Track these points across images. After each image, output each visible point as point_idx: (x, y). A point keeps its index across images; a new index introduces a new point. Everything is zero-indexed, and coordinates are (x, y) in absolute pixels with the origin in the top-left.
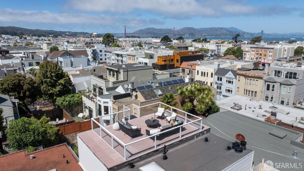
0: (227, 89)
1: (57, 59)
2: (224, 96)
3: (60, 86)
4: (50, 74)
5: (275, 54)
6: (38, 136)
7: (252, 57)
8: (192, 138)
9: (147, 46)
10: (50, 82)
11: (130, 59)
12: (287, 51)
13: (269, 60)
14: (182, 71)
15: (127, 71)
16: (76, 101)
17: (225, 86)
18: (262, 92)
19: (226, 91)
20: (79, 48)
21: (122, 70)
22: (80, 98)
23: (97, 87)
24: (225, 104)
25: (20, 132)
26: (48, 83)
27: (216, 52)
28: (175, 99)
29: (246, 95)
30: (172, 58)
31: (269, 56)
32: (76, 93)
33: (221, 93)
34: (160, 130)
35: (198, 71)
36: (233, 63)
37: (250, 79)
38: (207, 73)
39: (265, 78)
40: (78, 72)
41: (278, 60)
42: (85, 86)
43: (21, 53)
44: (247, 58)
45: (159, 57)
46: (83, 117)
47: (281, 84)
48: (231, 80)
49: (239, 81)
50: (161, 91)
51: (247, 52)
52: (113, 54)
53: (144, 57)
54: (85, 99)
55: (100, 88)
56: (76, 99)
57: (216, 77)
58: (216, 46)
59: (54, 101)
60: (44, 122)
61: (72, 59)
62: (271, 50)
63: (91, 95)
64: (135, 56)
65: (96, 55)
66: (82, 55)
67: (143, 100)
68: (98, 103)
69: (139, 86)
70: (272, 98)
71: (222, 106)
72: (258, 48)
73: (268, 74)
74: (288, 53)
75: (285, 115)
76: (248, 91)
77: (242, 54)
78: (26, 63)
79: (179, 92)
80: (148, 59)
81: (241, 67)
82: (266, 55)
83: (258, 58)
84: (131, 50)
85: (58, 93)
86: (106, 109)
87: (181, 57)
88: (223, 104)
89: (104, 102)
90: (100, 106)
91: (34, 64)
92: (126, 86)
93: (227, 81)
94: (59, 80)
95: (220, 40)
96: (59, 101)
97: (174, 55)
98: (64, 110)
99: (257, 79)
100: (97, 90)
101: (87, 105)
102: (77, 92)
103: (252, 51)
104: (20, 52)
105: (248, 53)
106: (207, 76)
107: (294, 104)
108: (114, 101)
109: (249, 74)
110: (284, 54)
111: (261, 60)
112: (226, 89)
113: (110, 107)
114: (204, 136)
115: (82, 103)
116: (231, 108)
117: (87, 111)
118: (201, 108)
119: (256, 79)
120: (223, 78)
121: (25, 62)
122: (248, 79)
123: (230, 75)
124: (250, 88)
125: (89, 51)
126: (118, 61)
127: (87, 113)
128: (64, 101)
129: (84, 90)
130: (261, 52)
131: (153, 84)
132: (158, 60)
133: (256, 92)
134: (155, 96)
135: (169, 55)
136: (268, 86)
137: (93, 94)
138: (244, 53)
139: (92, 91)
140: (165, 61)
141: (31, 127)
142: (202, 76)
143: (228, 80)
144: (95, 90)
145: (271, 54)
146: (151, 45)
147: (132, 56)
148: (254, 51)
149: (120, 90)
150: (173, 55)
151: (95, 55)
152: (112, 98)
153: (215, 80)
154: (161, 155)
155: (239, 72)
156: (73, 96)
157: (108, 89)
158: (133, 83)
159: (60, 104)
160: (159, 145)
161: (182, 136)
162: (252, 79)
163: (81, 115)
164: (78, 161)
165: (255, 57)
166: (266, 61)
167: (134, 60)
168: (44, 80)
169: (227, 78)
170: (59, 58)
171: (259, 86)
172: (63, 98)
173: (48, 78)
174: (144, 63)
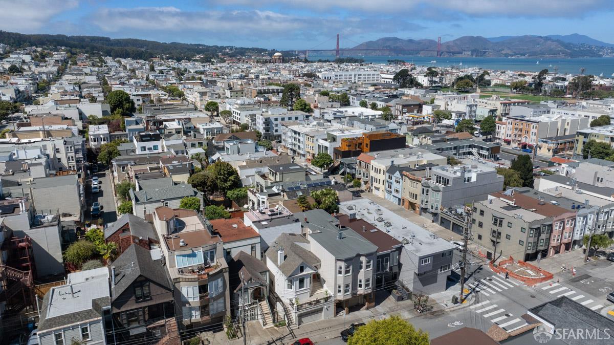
0: (396, 188)
1: (223, 143)
2: (394, 196)
3: (231, 182)
4: (224, 172)
5: (540, 131)
7: (509, 132)
11: (308, 140)
13: (531, 141)
15: (283, 174)
17: (394, 185)
19: (395, 191)
21: (278, 173)
22: (246, 192)
23: (259, 184)
26: (221, 179)
30: (361, 141)
31: (532, 134)
32: (242, 187)
33: (391, 192)
36: (424, 156)
38: (380, 170)
39: (424, 181)
40: (245, 164)
41: (543, 142)
42: (250, 182)
44: (501, 134)
45: (343, 140)
46: (247, 208)
47: (433, 190)
48: (399, 180)
50: (302, 193)
51: (502, 123)
52: (290, 130)
53: (326, 138)
54: (250, 194)
55: (261, 185)
56: (243, 193)
57: (388, 175)
58: (467, 105)
59: (225, 194)
61: (239, 145)
62: (535, 125)
63: (255, 190)
64: (313, 137)
65: (270, 125)
66: (251, 139)
67: (287, 199)
68: (258, 198)
70: (427, 202)
72: (517, 119)
74: (573, 128)
77: (494, 127)
78: (189, 144)
80: (330, 143)
83: (517, 135)
84: (313, 125)
85: (229, 187)
88: (345, 206)
89: (262, 198)
90: (259, 200)
91: (197, 145)
92: (278, 187)
94: (230, 176)
96: (230, 193)
97: (363, 137)
98: (233, 201)
100: (259, 186)
101: (251, 198)
103: (509, 123)
104: (171, 116)
105: (504, 126)
107: (441, 209)
108: (269, 198)
111: (521, 138)
115: (247, 196)
117: (251, 203)
119: (416, 182)
120: (392, 176)
122: (411, 181)
123: (397, 174)
124: (412, 190)
126: (295, 140)
127: (250, 205)
128: (233, 194)
129: (249, 185)
130: (521, 127)
131: (303, 185)
133: (416, 195)
134: (296, 196)
136: (424, 190)
138: (497, 125)
139: (256, 187)
144: (258, 186)
145: (535, 131)
147: (310, 136)
148: (511, 124)
149: (275, 190)
151: (268, 125)
152: (268, 195)
155: (405, 173)
156: (241, 190)
157: (267, 188)
158: (283, 185)
159: (230, 196)
163: (246, 206)
165: (513, 133)
166: (528, 141)
167: (313, 142)
168: (218, 177)
169: (396, 177)
170: (225, 143)
171: (418, 189)
172: (232, 192)
173: (222, 175)
174: (324, 147)
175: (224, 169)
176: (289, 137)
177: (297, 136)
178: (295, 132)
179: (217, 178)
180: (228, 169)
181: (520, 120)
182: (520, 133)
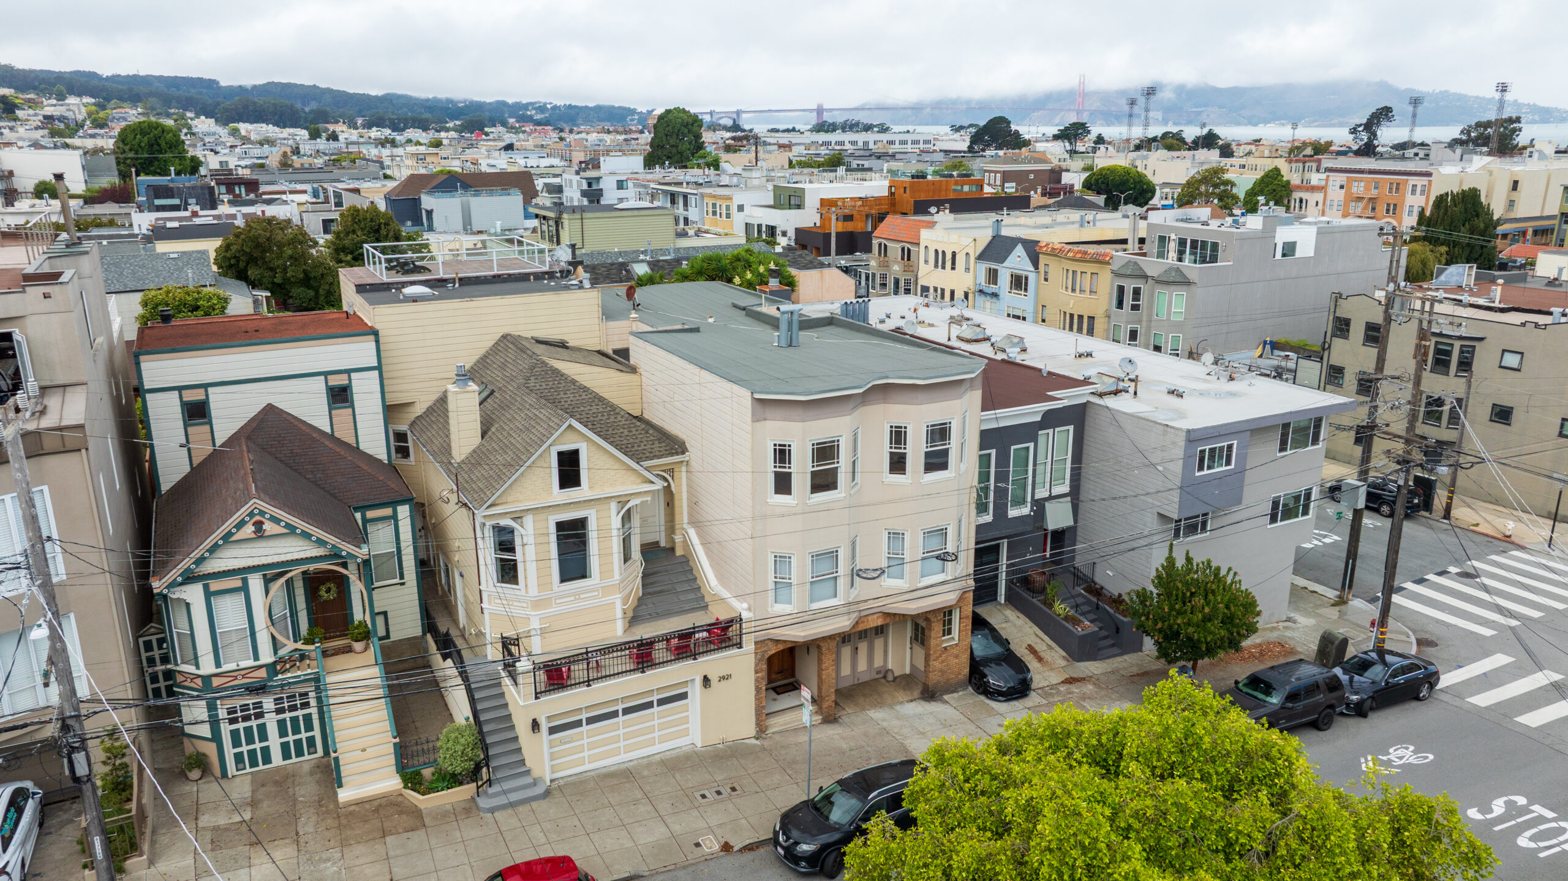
11: (714, 213)
15: (582, 219)
18: (1106, 317)
21: (566, 216)
31: (1410, 212)
35: (926, 249)
37: (1075, 269)
38: (954, 254)
39: (1117, 262)
45: (825, 203)
49: (1046, 279)
51: (1311, 190)
53: (771, 203)
57: (981, 270)
61: (472, 201)
62: (1419, 182)
64: (729, 198)
65: (603, 199)
70: (1133, 338)
73: (1141, 249)
76: (1068, 316)
80: (783, 212)
82: (1395, 205)
87: (915, 202)
93: (1011, 282)
97: (891, 195)
99: (1094, 270)
105: (1317, 196)
106: (953, 269)
110: (1505, 203)
119: (1090, 271)
120: (1000, 270)
123: (1019, 258)
124: (1073, 304)
130: (1373, 194)
132: (820, 213)
133: (1091, 319)
134: (626, 280)
136: (1121, 294)
138: (1296, 195)
140: (847, 218)
142: (938, 267)
145: (1418, 200)
147: (720, 198)
148: (1342, 188)
150: (886, 194)
153: (978, 281)
155: (1046, 245)
165: (1344, 216)
169: (1011, 270)
170: (422, 196)
174: (764, 229)
177: (680, 208)
181: (1371, 172)
182: (1369, 213)
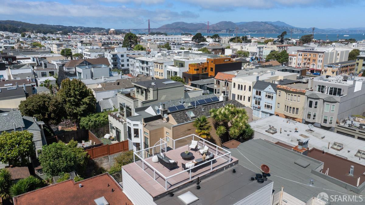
0: (267, 104)
1: (74, 69)
2: (263, 112)
3: (85, 105)
4: (74, 93)
5: (325, 59)
6: (70, 162)
7: (300, 62)
8: (222, 169)
9: (175, 47)
10: (74, 101)
11: (157, 67)
12: (340, 55)
13: (319, 66)
14: (217, 84)
15: (157, 90)
16: (102, 121)
17: (265, 101)
18: (304, 109)
19: (265, 107)
20: (96, 52)
21: (152, 89)
22: (106, 117)
23: (125, 106)
24: (260, 126)
25: (53, 158)
26: (71, 102)
27: (258, 55)
28: (208, 123)
29: (287, 111)
30: (206, 66)
31: (319, 62)
32: (100, 112)
34: (194, 164)
35: (234, 84)
36: (275, 73)
37: (292, 94)
38: (245, 86)
39: (308, 93)
40: (100, 86)
41: (328, 66)
42: (110, 104)
43: (29, 58)
44: (293, 63)
45: (190, 65)
46: (109, 138)
47: (324, 101)
48: (271, 95)
49: (279, 96)
50: (194, 113)
51: (293, 56)
52: (137, 61)
53: (174, 65)
54: (111, 119)
55: (128, 107)
56: (102, 119)
57: (254, 91)
58: (258, 47)
59: (78, 122)
60: (72, 146)
61: (92, 69)
62: (321, 55)
63: (118, 115)
64: (162, 64)
65: (117, 60)
66: (103, 64)
67: (175, 124)
69: (171, 106)
70: (315, 116)
71: (257, 129)
72: (307, 52)
73: (311, 88)
74: (341, 57)
75: (320, 139)
76: (289, 107)
77: (288, 58)
78: (39, 73)
79: (213, 114)
80: (178, 68)
81: (284, 78)
82: (315, 60)
83: (306, 64)
84: (158, 56)
85: (82, 112)
86: (136, 131)
87: (215, 65)
88: (258, 127)
89: (134, 125)
90: (129, 128)
91: (48, 74)
92: (157, 108)
93: (266, 96)
94: (83, 98)
95: (263, 38)
96: (84, 121)
97: (208, 63)
98: (89, 131)
99: (299, 95)
100: (125, 109)
101: (114, 125)
102: (102, 111)
103: (299, 55)
104: (28, 56)
105: (295, 57)
106: (245, 90)
107: (337, 123)
108: (145, 124)
109: (290, 89)
110: (336, 59)
111: (310, 65)
112: (265, 105)
113: (141, 130)
114: (232, 168)
115: (108, 122)
116: (266, 131)
117: (114, 131)
118: (235, 132)
119: (297, 95)
120: (262, 92)
121: (38, 71)
122: (289, 94)
123: (270, 89)
124: (291, 104)
125: (109, 56)
126: (143, 69)
127: (113, 134)
128: (89, 121)
129: (109, 109)
130: (309, 57)
131: (185, 104)
132: (189, 68)
133: (297, 109)
134: (187, 119)
135: (202, 63)
136: (311, 103)
137: (120, 113)
138: (289, 57)
139: (119, 110)
140: (198, 70)
141: (63, 153)
142: (239, 89)
143: (267, 94)
144: (122, 109)
145: (321, 59)
146: (181, 47)
147: (159, 64)
148: (301, 56)
149: (150, 112)
150: (206, 62)
151: (115, 61)
152: (143, 120)
153: (253, 94)
154: (195, 185)
155: (280, 86)
156: (99, 116)
157: (137, 110)
158: (164, 105)
159: (85, 124)
160: (193, 177)
161: (213, 168)
162: (294, 94)
163: (107, 136)
164: (121, 190)
165: (302, 62)
166: (315, 68)
167: (162, 68)
168: (67, 99)
169: (267, 92)
170: (77, 68)
171: (301, 102)
172: (87, 118)
173: (72, 97)
174: (173, 72)
175: (74, 89)
176: (137, 67)
177: (145, 65)
178: (143, 62)
179: (65, 101)
180: (80, 89)
181: (309, 52)
182: (308, 61)
